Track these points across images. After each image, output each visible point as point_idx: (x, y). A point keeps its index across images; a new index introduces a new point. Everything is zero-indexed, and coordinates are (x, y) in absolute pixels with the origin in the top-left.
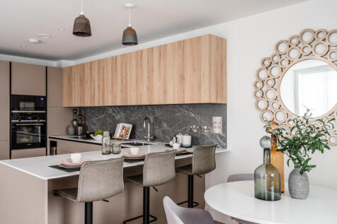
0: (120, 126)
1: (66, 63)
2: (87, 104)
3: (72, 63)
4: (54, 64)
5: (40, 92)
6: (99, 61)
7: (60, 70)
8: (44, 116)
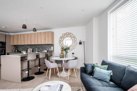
0: (29, 49)
2: (19, 44)
4: (7, 34)
6: (23, 34)
7: (10, 36)
8: (5, 47)
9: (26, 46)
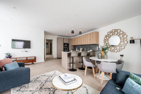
0: (81, 49)
1: (72, 38)
2: (75, 45)
3: (73, 38)
4: (70, 38)
5: (68, 43)
7: (71, 39)
8: (69, 47)
9: (79, 46)
